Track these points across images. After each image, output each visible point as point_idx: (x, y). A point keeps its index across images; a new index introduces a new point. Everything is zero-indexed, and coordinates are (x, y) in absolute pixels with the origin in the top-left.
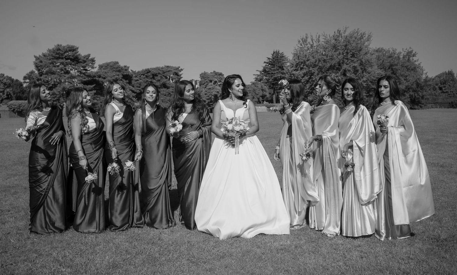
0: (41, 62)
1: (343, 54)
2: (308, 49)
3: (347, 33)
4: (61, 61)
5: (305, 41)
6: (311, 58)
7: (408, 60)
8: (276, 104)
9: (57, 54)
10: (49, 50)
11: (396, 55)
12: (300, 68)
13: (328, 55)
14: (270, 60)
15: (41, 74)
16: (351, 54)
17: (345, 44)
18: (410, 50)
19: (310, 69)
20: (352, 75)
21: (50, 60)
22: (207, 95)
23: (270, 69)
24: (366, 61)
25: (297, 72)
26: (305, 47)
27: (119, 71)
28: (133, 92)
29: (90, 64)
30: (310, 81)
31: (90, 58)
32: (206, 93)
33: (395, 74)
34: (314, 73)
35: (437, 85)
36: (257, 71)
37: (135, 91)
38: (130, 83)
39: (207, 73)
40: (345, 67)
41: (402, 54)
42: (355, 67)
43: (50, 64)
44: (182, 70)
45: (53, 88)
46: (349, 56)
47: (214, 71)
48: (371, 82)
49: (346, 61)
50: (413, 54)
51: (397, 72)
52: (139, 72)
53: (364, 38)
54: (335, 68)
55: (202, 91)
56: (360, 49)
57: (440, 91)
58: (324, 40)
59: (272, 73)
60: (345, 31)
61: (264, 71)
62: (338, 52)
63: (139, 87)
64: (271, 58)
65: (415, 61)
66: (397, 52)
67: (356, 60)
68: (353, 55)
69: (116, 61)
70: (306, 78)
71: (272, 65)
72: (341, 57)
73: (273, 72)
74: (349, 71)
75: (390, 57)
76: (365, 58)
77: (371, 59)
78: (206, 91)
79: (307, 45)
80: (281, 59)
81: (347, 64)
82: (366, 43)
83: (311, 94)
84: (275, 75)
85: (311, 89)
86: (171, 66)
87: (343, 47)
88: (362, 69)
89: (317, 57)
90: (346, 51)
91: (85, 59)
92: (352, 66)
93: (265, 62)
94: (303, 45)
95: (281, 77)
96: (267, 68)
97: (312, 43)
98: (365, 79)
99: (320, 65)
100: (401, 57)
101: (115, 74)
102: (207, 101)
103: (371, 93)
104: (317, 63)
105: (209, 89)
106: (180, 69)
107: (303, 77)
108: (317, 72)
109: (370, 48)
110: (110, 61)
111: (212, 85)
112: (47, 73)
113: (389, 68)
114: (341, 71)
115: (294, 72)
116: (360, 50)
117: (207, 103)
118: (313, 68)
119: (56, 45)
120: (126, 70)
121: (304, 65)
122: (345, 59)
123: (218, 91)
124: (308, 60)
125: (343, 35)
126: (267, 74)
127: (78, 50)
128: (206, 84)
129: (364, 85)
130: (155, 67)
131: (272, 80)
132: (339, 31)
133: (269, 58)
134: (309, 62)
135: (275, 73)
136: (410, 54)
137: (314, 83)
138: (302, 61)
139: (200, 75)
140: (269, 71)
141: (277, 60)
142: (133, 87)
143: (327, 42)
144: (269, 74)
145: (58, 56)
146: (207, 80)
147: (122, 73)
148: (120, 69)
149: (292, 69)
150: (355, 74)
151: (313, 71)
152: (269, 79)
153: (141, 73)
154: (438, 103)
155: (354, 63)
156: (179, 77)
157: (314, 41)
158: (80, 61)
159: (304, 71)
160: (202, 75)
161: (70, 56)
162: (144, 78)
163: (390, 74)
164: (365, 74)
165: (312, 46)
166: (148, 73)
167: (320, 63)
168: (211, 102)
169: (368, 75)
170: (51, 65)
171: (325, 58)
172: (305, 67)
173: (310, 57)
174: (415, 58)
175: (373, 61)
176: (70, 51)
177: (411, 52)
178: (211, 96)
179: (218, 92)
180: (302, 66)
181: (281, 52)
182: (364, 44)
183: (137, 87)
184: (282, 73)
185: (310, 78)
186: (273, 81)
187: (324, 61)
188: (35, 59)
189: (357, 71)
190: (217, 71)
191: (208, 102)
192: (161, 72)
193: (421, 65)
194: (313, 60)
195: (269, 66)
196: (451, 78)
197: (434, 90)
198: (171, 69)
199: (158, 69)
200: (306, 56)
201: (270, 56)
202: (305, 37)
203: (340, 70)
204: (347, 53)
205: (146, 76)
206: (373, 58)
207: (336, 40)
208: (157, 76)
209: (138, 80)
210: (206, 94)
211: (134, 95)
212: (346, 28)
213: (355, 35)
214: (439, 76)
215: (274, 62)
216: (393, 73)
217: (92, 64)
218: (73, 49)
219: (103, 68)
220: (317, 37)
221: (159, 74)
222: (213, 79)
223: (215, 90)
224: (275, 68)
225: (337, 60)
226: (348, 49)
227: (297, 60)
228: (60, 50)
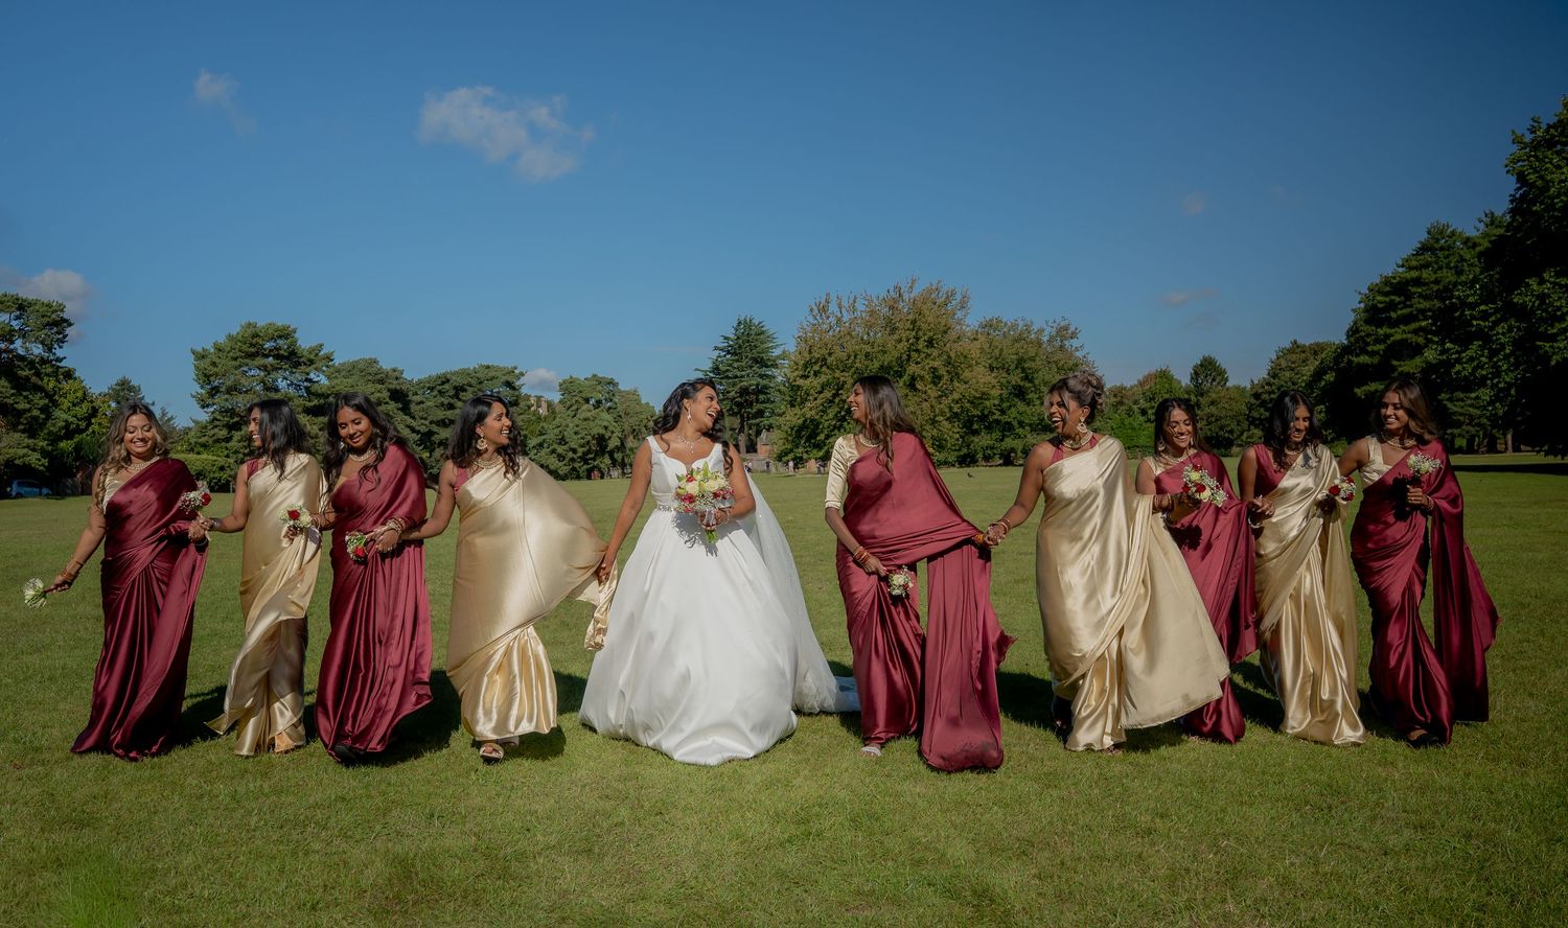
0: (214, 364)
1: (908, 341)
2: (831, 327)
3: (915, 293)
4: (260, 361)
5: (823, 309)
6: (837, 349)
7: (1061, 347)
8: (749, 456)
9: (252, 345)
10: (230, 337)
11: (1033, 336)
12: (812, 372)
13: (874, 342)
14: (731, 343)
15: (214, 391)
16: (925, 341)
17: (911, 317)
18: (1063, 324)
19: (837, 375)
20: (928, 386)
21: (236, 359)
22: (580, 436)
23: (730, 365)
24: (957, 356)
25: (809, 380)
26: (823, 323)
27: (381, 382)
28: (413, 430)
29: (324, 368)
30: (837, 400)
31: (322, 353)
32: (577, 429)
33: (1031, 381)
34: (845, 382)
35: (1136, 402)
36: (697, 370)
37: (417, 428)
38: (405, 409)
39: (578, 379)
40: (912, 369)
41: (1046, 333)
42: (935, 370)
43: (236, 368)
44: (522, 374)
45: (241, 425)
46: (921, 345)
47: (595, 376)
48: (972, 403)
49: (914, 355)
50: (1070, 332)
51: (1035, 375)
52: (420, 382)
53: (954, 302)
54: (892, 373)
55: (567, 426)
56: (945, 329)
57: (1142, 419)
58: (863, 308)
59: (736, 377)
60: (911, 287)
61: (716, 370)
62: (896, 337)
63: (426, 419)
64: (732, 336)
65: (1077, 349)
66: (1035, 328)
67: (935, 353)
68: (930, 343)
69: (373, 357)
70: (828, 394)
71: (735, 354)
72: (903, 346)
73: (739, 374)
74: (922, 378)
75: (1016, 341)
76: (954, 349)
77: (970, 350)
78: (577, 426)
79: (828, 317)
80: (757, 340)
81: (917, 363)
82: (959, 315)
83: (839, 430)
84: (742, 381)
85: (839, 420)
86: (495, 365)
87: (909, 325)
88: (948, 372)
89: (850, 347)
90: (914, 333)
91: (312, 357)
92: (927, 368)
93: (716, 348)
94: (818, 317)
95: (757, 385)
96: (722, 362)
97: (839, 315)
98: (956, 396)
99: (858, 365)
100: (1045, 339)
101: (373, 390)
102: (581, 451)
103: (975, 426)
104: (850, 361)
105: (585, 420)
106: (517, 372)
107: (820, 392)
108: (852, 381)
109: (968, 326)
110: (357, 359)
111: (590, 411)
112: (229, 391)
113: (1017, 368)
114: (906, 378)
115: (800, 382)
116: (945, 332)
117: (579, 455)
118: (842, 372)
119: (243, 324)
120: (397, 378)
121: (821, 366)
122: (914, 351)
123: (605, 424)
124: (830, 354)
125: (906, 297)
126: (722, 378)
127: (296, 335)
128: (573, 408)
129: (955, 410)
130: (456, 367)
131: (736, 393)
132: (898, 289)
133: (726, 338)
134: (832, 358)
135: (742, 377)
136: (1064, 332)
137: (846, 407)
138: (817, 356)
139: (561, 385)
140: (727, 370)
141: (748, 341)
142: (413, 418)
143: (872, 313)
144: (727, 377)
145: (253, 350)
146: (577, 398)
147: (391, 386)
148: (383, 376)
149: (796, 374)
150: (936, 384)
151: (842, 379)
152: (728, 392)
153: (428, 385)
154: (1138, 447)
155: (934, 360)
156: (516, 393)
157: (843, 310)
158: (302, 360)
159: (823, 379)
160: (564, 386)
161: (280, 349)
162: (435, 397)
163: (1019, 380)
164: (956, 384)
165: (839, 320)
166: (443, 383)
167: (858, 361)
168: (589, 452)
169: (963, 387)
170: (237, 372)
171: (868, 348)
172: (824, 369)
173: (835, 347)
174: (1075, 343)
175: (975, 354)
176: (280, 337)
177: (1066, 328)
178: (589, 437)
179: (606, 428)
180: (816, 368)
181: (756, 322)
182: (954, 314)
183: (422, 418)
184: (761, 376)
185: (836, 395)
186: (740, 397)
187: (867, 355)
188: (193, 357)
189: (940, 378)
190: (600, 375)
191: (585, 454)
192: (473, 382)
193: (1090, 358)
194: (839, 354)
195: (728, 356)
196: (1167, 385)
197: (1130, 416)
198: (497, 374)
199: (464, 373)
200: (826, 345)
201: (731, 334)
202: (823, 301)
203: (901, 377)
204: (917, 339)
205: (440, 392)
206: (974, 350)
207: (892, 308)
208: (466, 391)
209: (422, 402)
210: (576, 433)
211: (417, 437)
212: (914, 281)
213: (933, 296)
214: (1141, 384)
215: (740, 347)
216: (1026, 378)
217: (327, 366)
218: (285, 334)
219: (343, 373)
220: (851, 301)
221: (470, 386)
222: (589, 395)
223: (599, 423)
224: (743, 364)
225: (897, 355)
226: (919, 329)
227: (806, 355)
228: (258, 336)
